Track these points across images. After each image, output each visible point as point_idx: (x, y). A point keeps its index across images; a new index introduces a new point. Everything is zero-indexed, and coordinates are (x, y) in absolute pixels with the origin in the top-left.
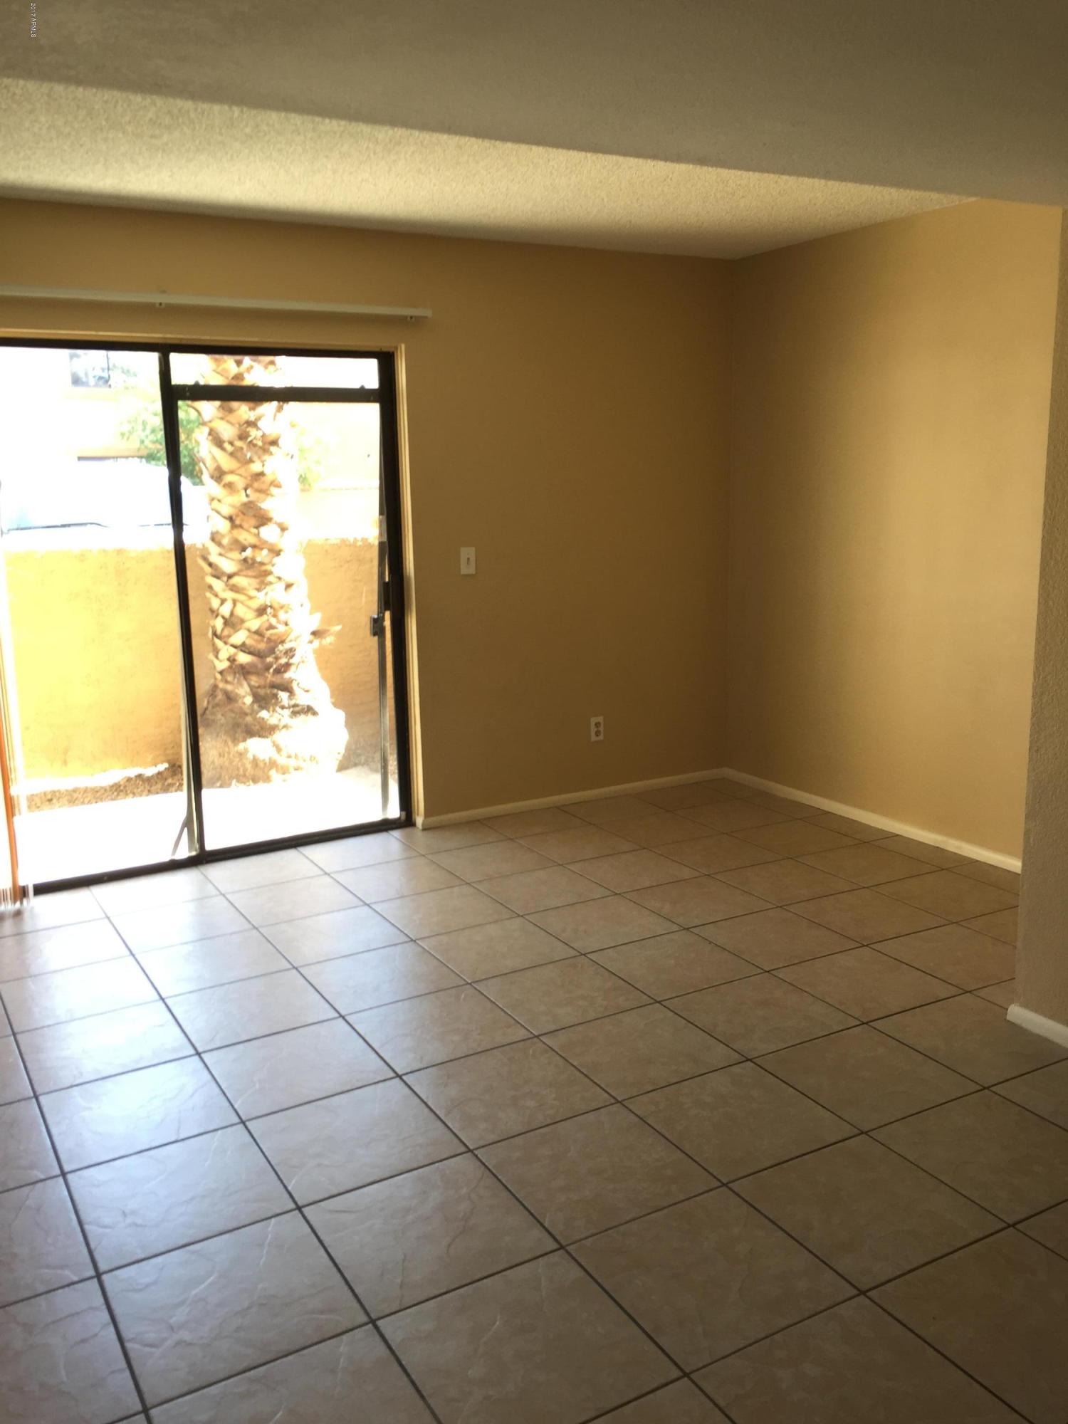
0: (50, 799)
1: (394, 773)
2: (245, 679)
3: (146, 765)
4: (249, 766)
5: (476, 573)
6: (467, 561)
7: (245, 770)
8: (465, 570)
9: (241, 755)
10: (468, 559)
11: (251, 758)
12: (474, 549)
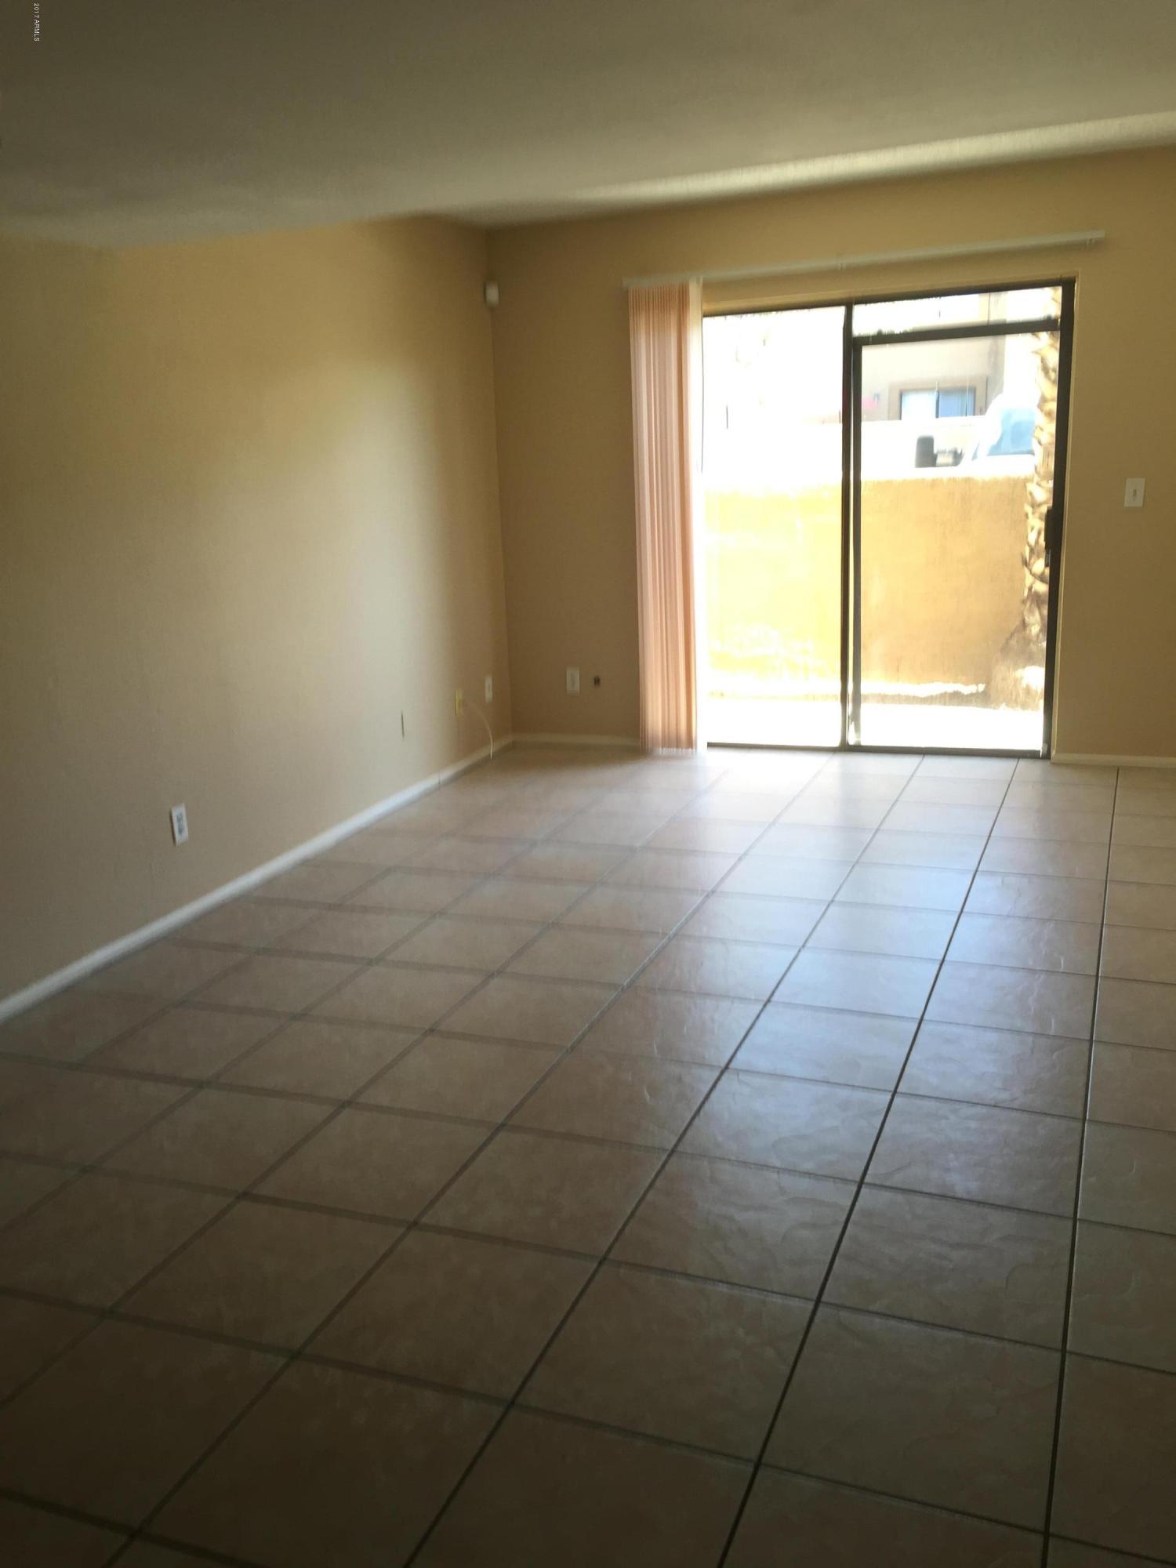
0: (883, 698)
1: (1041, 698)
2: (1039, 608)
3: (966, 683)
4: (1021, 692)
5: (1144, 505)
6: (1134, 492)
7: (1018, 695)
8: (1128, 502)
9: (1017, 681)
10: (1135, 492)
11: (1025, 686)
12: (1143, 480)
